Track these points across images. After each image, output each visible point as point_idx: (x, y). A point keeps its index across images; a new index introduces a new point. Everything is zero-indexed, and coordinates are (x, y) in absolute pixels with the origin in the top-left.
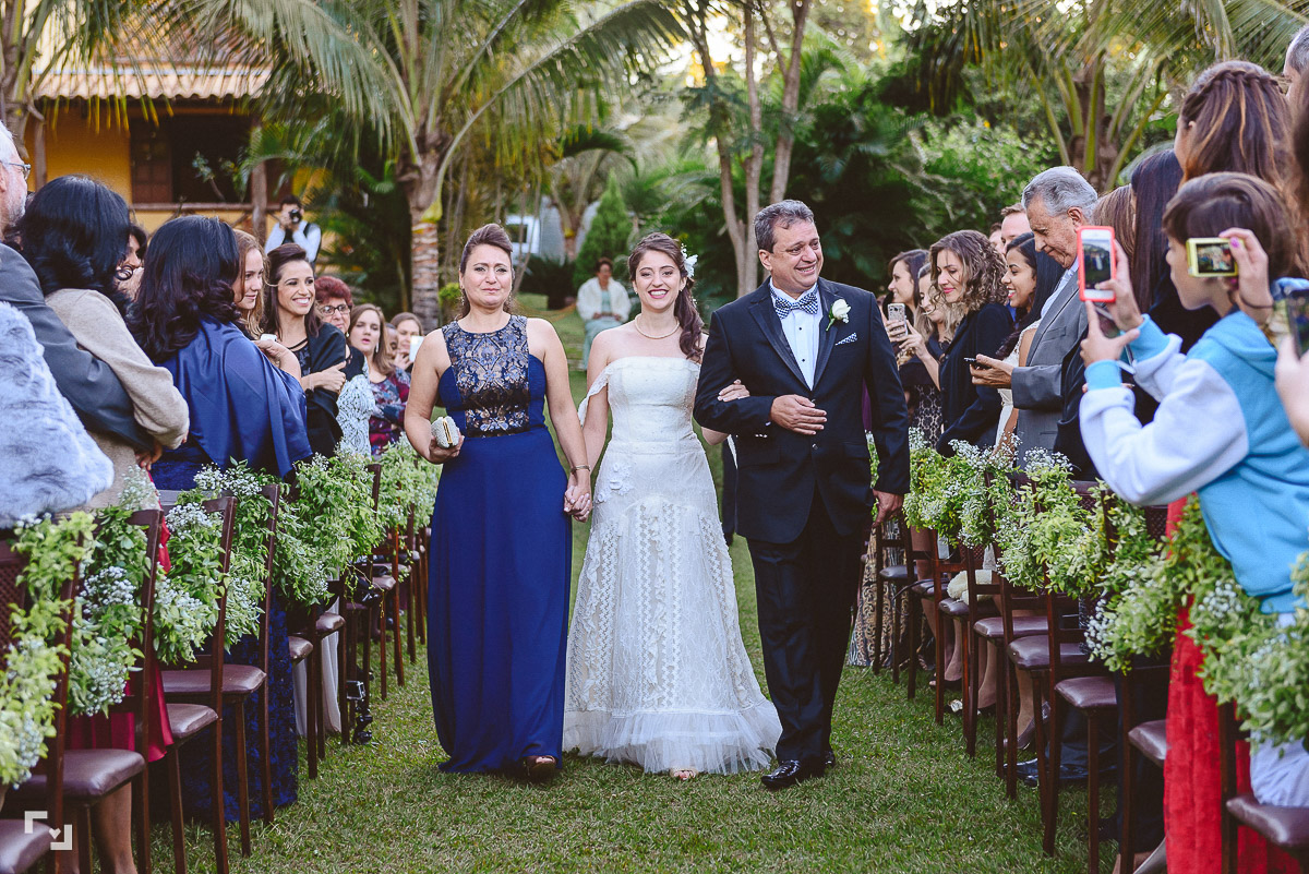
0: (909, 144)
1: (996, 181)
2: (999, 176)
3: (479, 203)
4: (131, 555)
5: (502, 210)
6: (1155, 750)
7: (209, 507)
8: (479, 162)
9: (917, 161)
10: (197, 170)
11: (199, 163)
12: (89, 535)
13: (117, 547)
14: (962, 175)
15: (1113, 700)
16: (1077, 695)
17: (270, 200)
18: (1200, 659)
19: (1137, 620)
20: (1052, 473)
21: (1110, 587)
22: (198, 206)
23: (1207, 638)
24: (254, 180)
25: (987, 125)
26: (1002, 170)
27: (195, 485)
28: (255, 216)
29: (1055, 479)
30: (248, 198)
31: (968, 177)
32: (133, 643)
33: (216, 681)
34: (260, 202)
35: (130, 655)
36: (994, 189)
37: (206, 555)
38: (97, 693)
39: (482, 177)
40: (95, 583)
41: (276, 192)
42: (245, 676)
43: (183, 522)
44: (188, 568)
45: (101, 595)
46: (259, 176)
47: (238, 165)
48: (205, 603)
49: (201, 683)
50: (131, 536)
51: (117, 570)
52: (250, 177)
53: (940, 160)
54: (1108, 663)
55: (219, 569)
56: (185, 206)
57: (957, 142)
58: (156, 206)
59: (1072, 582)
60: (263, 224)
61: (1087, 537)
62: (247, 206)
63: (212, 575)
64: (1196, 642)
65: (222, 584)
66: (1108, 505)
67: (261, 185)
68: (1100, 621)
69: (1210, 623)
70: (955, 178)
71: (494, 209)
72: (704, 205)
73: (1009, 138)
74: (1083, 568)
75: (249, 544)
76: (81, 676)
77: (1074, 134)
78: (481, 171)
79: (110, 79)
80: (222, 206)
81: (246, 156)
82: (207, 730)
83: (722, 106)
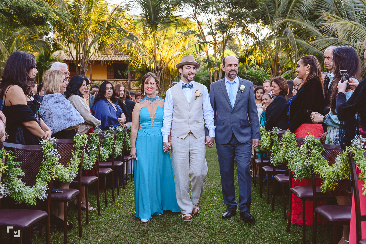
0: (244, 70)
1: (259, 76)
2: (260, 76)
3: (167, 80)
4: (96, 142)
5: (171, 80)
6: (278, 180)
7: (112, 133)
8: (167, 72)
9: (246, 73)
10: (118, 73)
11: (119, 72)
12: (87, 138)
13: (94, 140)
14: (253, 75)
15: (273, 170)
16: (266, 169)
17: (131, 79)
18: (288, 163)
19: (282, 157)
20: (262, 129)
21: (273, 151)
22: (119, 79)
23: (289, 159)
24: (128, 75)
25: (259, 66)
26: (261, 75)
27: (109, 129)
28: (129, 81)
29: (263, 130)
30: (127, 78)
31: (255, 76)
32: (96, 157)
33: (113, 164)
34: (129, 79)
35: (95, 159)
36: (259, 78)
37: (111, 142)
38: (88, 166)
39: (168, 75)
40: (90, 146)
41: (132, 77)
42: (119, 163)
43: (107, 136)
44: (107, 144)
45: (91, 148)
46: (129, 75)
47: (125, 72)
48: (110, 151)
49: (110, 164)
50: (96, 138)
51: (94, 144)
52: (128, 74)
53: (249, 73)
54: (274, 164)
55: (113, 144)
56: (116, 80)
57: (253, 69)
58: (111, 80)
59: (265, 149)
60: (130, 83)
61: (268, 141)
62: (127, 80)
63: (111, 146)
64: (287, 160)
65: (113, 147)
66: (271, 136)
67: (130, 76)
68: (272, 157)
69: (290, 156)
70: (252, 76)
71: (170, 81)
72: (207, 80)
73: (262, 69)
74: (267, 146)
75: (120, 139)
76: (85, 163)
77: (273, 68)
78: (168, 74)
79: (106, 57)
80: (123, 79)
81: (127, 71)
82: (111, 173)
83: (210, 63)
